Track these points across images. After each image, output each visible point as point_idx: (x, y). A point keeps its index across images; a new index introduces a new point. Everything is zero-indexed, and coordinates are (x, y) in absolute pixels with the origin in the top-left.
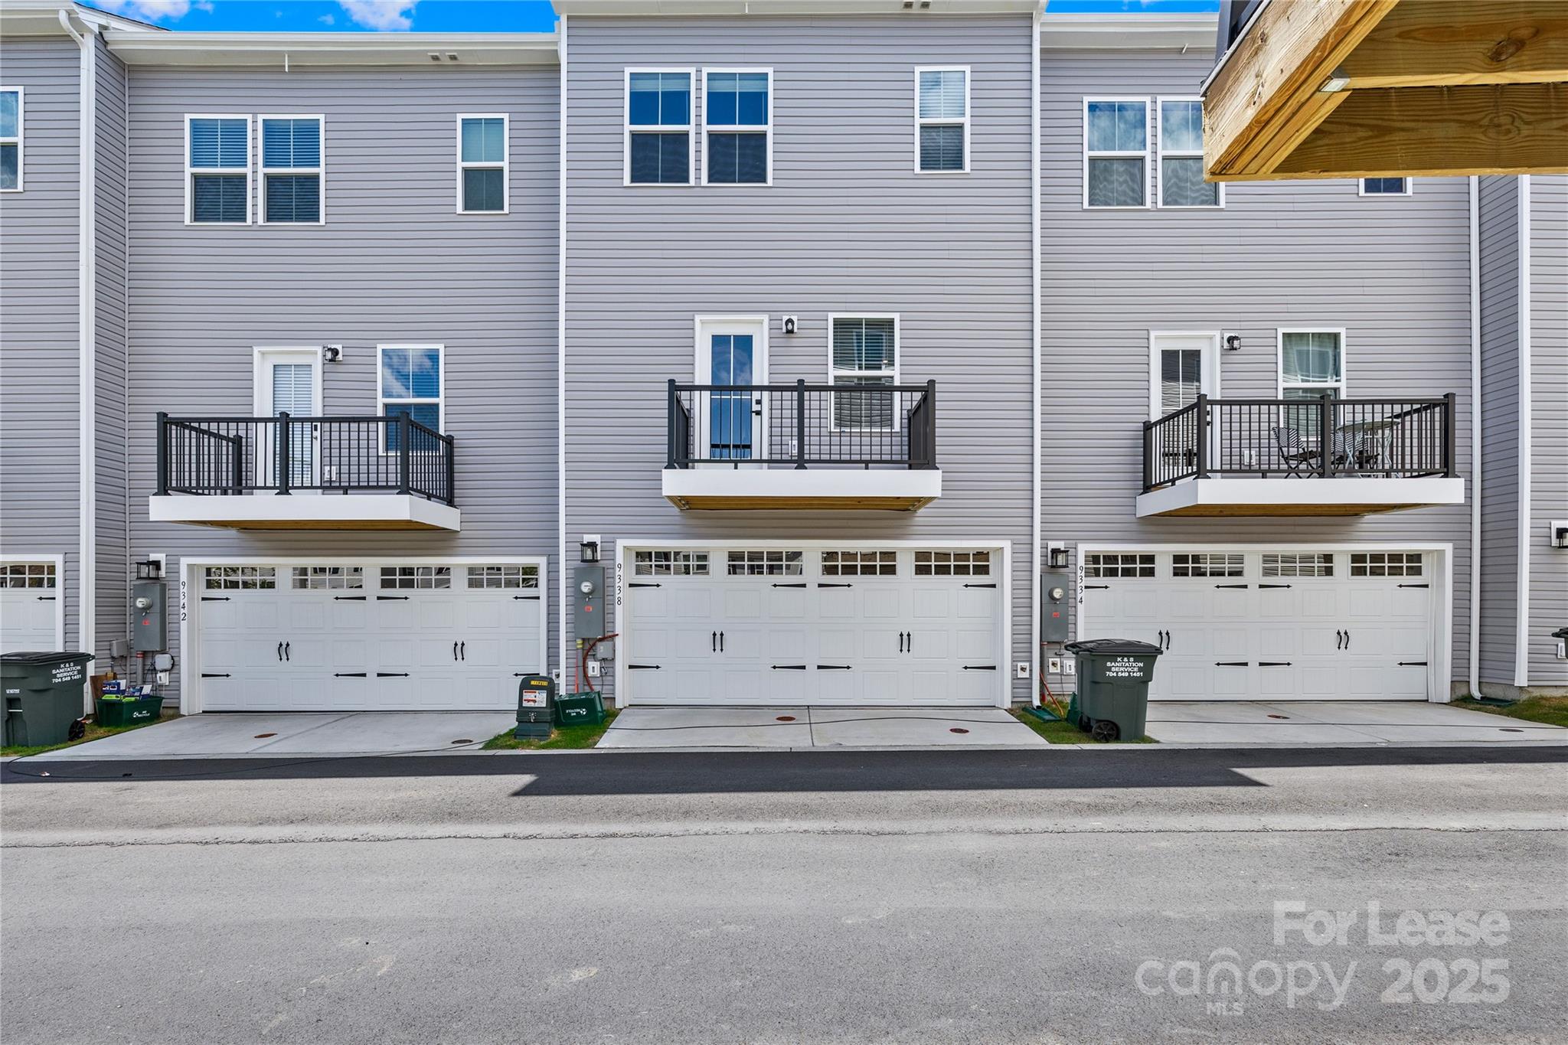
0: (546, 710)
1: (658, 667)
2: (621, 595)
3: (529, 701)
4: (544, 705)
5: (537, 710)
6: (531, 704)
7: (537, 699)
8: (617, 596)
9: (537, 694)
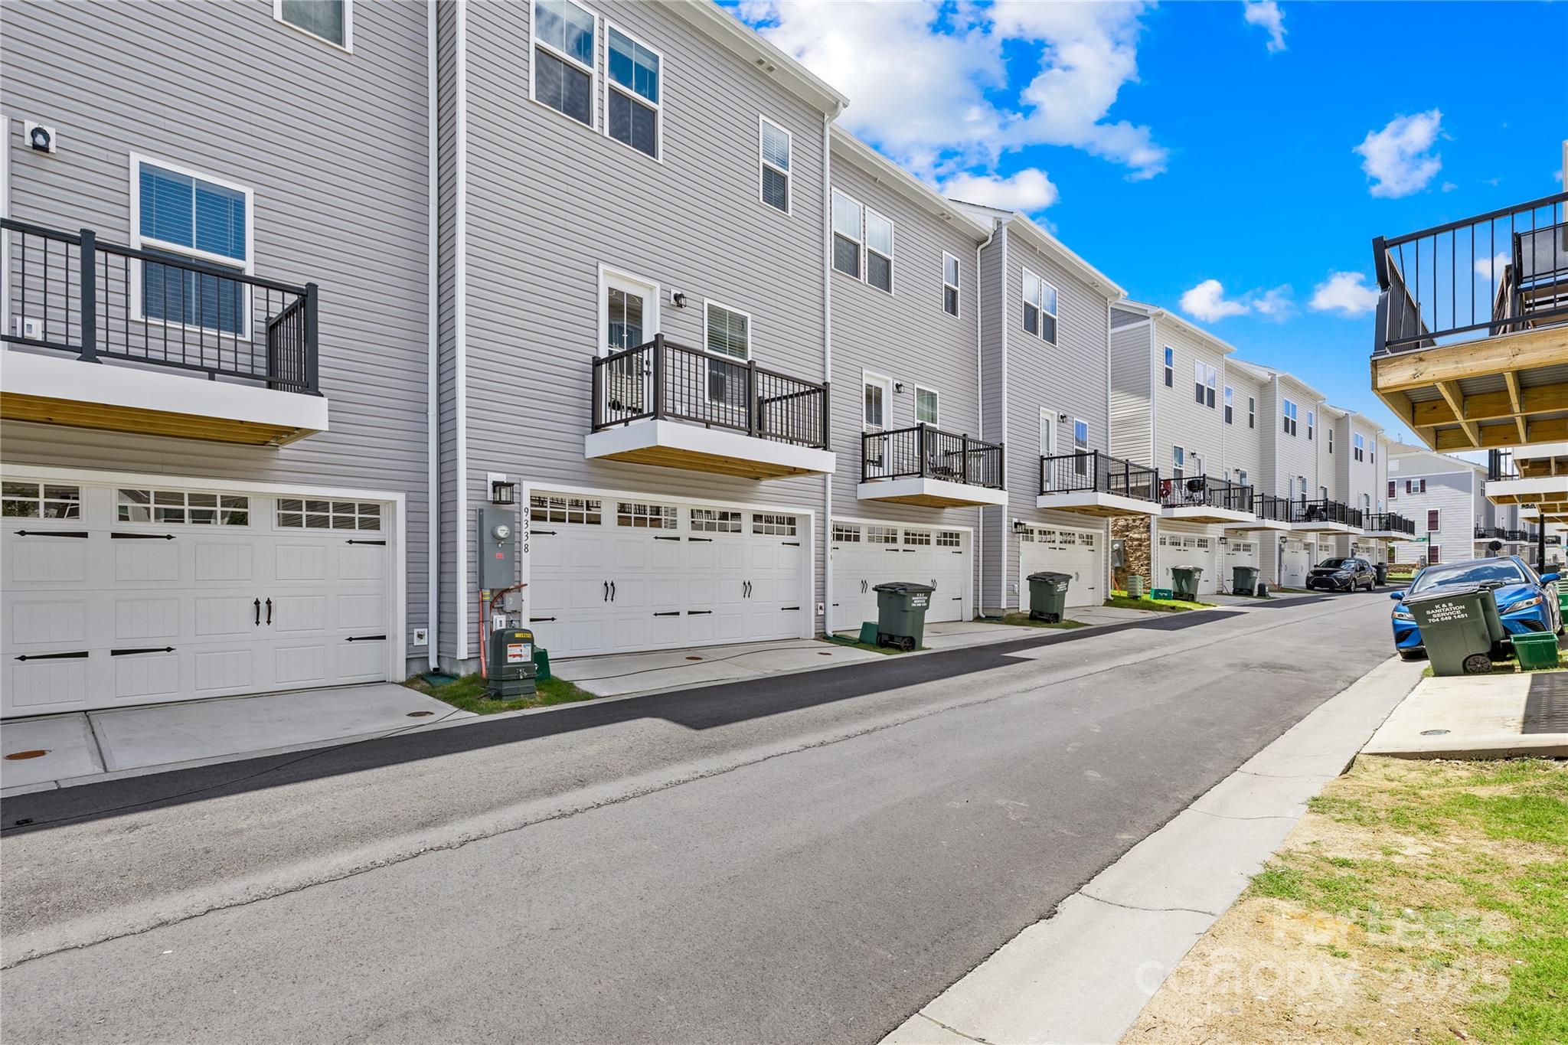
0: (531, 665)
1: (553, 619)
2: (528, 542)
3: (514, 656)
4: (530, 660)
5: (525, 665)
6: (518, 659)
7: (523, 653)
8: (524, 543)
9: (522, 648)
